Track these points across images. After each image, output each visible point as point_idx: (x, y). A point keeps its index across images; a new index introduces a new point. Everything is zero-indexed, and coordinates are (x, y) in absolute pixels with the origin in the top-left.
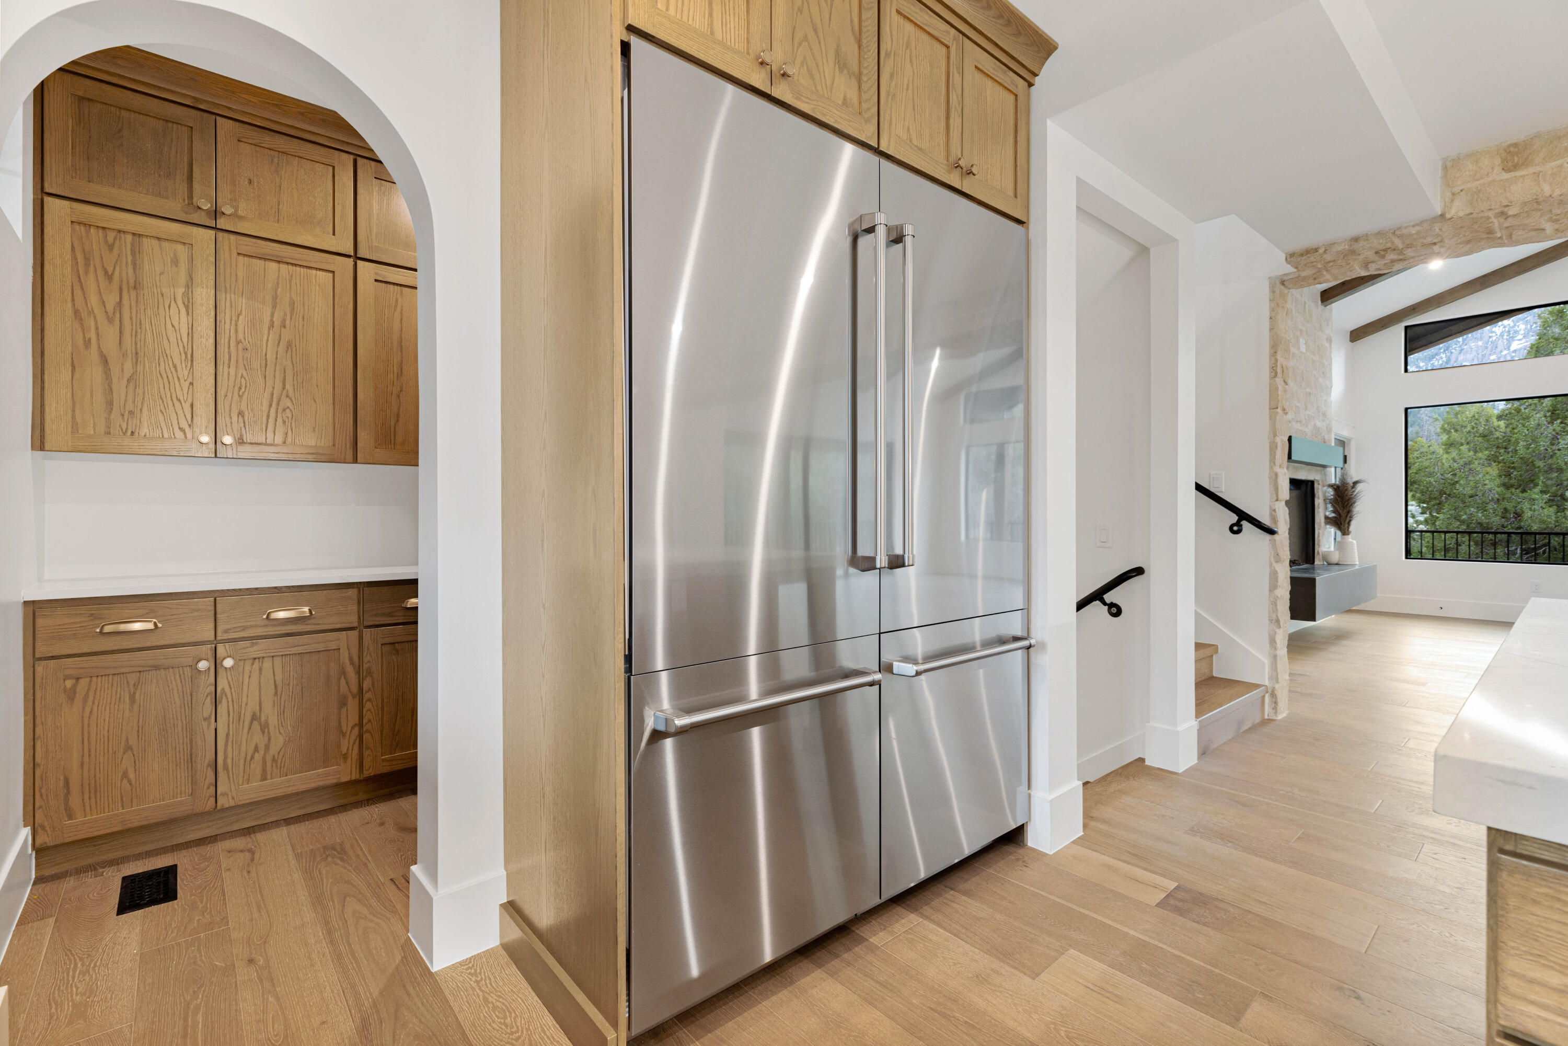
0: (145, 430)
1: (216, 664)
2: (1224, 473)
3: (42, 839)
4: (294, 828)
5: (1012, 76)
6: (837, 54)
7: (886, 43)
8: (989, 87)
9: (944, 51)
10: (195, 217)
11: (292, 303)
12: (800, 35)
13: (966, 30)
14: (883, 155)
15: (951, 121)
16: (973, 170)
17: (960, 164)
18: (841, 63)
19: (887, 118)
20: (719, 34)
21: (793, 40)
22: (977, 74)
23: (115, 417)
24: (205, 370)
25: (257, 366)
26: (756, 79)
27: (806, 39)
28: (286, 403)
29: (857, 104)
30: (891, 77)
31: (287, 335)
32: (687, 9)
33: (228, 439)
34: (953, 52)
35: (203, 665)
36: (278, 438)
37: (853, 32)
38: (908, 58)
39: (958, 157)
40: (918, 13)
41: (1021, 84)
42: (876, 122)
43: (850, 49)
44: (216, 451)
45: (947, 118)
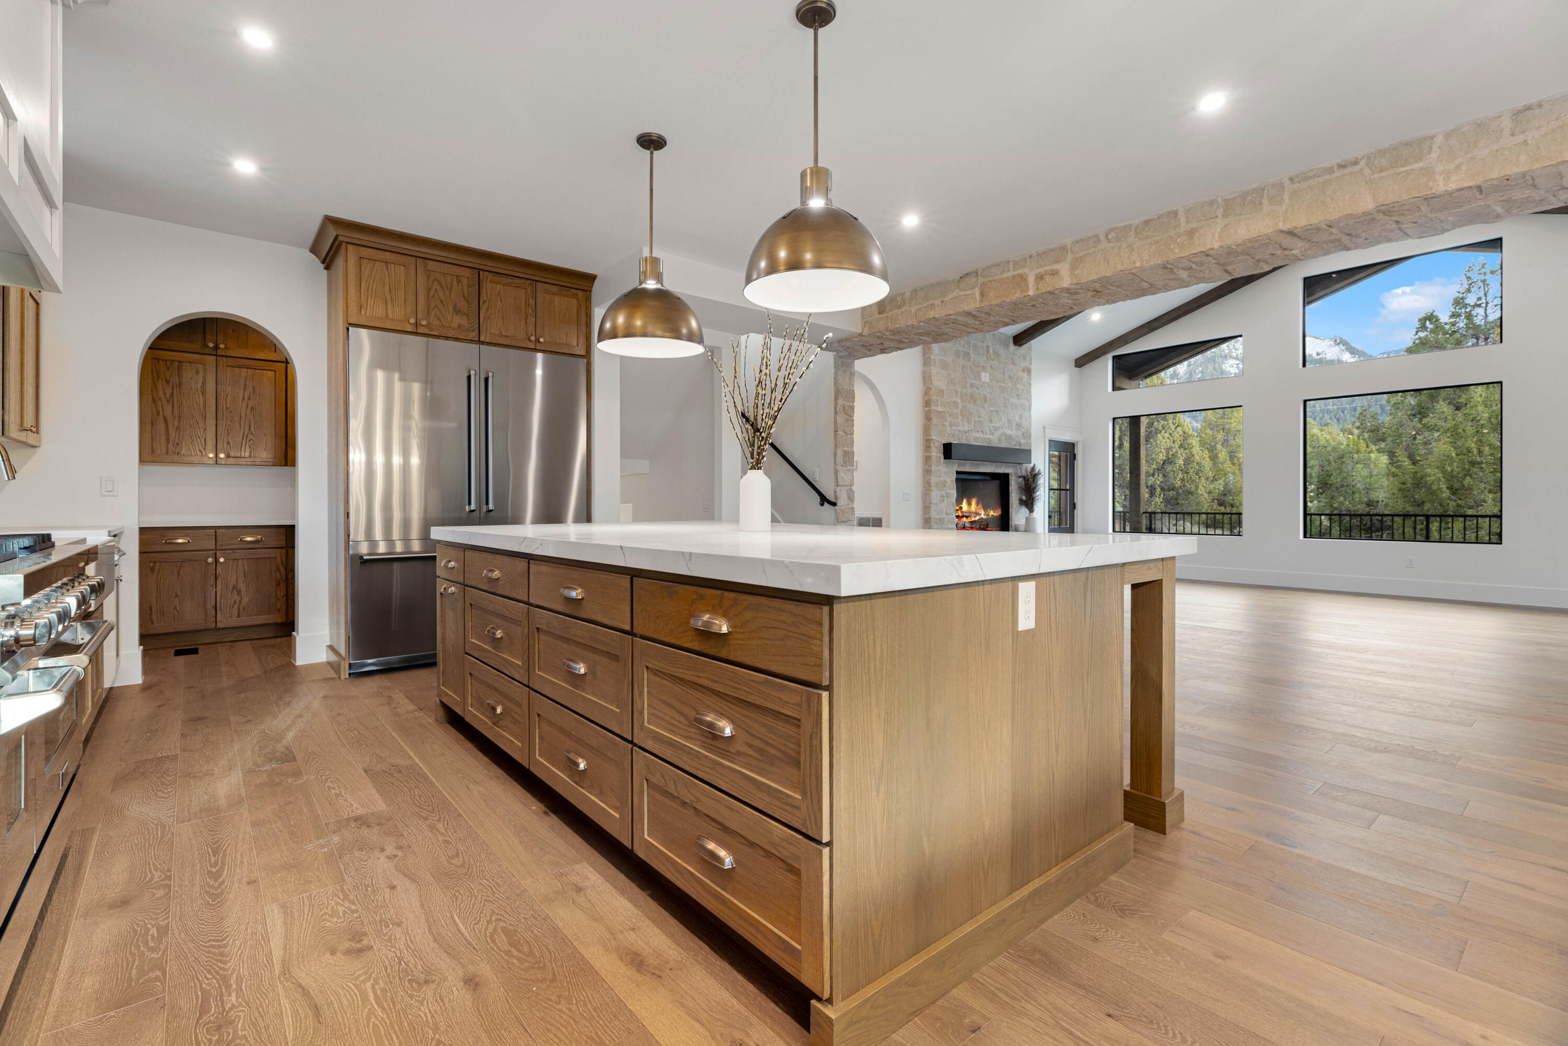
0: (183, 451)
1: (216, 560)
2: (817, 469)
3: (144, 631)
4: (255, 642)
5: (573, 290)
6: (454, 308)
7: (484, 297)
8: (557, 299)
9: (524, 290)
10: (206, 351)
11: (254, 388)
12: (433, 306)
13: (538, 279)
14: (483, 343)
15: (528, 321)
16: (542, 340)
17: (533, 338)
18: (457, 311)
19: (485, 327)
20: (390, 316)
21: (429, 309)
22: (547, 296)
23: (170, 446)
24: (211, 422)
25: (236, 419)
26: (409, 328)
27: (436, 306)
28: (251, 436)
29: (466, 325)
30: (487, 310)
31: (251, 403)
32: (375, 310)
33: (222, 456)
34: (529, 289)
35: (210, 560)
36: (247, 454)
37: (464, 297)
38: (499, 299)
39: (532, 335)
40: (504, 280)
41: (580, 293)
42: (477, 330)
43: (463, 305)
44: (217, 461)
45: (526, 319)
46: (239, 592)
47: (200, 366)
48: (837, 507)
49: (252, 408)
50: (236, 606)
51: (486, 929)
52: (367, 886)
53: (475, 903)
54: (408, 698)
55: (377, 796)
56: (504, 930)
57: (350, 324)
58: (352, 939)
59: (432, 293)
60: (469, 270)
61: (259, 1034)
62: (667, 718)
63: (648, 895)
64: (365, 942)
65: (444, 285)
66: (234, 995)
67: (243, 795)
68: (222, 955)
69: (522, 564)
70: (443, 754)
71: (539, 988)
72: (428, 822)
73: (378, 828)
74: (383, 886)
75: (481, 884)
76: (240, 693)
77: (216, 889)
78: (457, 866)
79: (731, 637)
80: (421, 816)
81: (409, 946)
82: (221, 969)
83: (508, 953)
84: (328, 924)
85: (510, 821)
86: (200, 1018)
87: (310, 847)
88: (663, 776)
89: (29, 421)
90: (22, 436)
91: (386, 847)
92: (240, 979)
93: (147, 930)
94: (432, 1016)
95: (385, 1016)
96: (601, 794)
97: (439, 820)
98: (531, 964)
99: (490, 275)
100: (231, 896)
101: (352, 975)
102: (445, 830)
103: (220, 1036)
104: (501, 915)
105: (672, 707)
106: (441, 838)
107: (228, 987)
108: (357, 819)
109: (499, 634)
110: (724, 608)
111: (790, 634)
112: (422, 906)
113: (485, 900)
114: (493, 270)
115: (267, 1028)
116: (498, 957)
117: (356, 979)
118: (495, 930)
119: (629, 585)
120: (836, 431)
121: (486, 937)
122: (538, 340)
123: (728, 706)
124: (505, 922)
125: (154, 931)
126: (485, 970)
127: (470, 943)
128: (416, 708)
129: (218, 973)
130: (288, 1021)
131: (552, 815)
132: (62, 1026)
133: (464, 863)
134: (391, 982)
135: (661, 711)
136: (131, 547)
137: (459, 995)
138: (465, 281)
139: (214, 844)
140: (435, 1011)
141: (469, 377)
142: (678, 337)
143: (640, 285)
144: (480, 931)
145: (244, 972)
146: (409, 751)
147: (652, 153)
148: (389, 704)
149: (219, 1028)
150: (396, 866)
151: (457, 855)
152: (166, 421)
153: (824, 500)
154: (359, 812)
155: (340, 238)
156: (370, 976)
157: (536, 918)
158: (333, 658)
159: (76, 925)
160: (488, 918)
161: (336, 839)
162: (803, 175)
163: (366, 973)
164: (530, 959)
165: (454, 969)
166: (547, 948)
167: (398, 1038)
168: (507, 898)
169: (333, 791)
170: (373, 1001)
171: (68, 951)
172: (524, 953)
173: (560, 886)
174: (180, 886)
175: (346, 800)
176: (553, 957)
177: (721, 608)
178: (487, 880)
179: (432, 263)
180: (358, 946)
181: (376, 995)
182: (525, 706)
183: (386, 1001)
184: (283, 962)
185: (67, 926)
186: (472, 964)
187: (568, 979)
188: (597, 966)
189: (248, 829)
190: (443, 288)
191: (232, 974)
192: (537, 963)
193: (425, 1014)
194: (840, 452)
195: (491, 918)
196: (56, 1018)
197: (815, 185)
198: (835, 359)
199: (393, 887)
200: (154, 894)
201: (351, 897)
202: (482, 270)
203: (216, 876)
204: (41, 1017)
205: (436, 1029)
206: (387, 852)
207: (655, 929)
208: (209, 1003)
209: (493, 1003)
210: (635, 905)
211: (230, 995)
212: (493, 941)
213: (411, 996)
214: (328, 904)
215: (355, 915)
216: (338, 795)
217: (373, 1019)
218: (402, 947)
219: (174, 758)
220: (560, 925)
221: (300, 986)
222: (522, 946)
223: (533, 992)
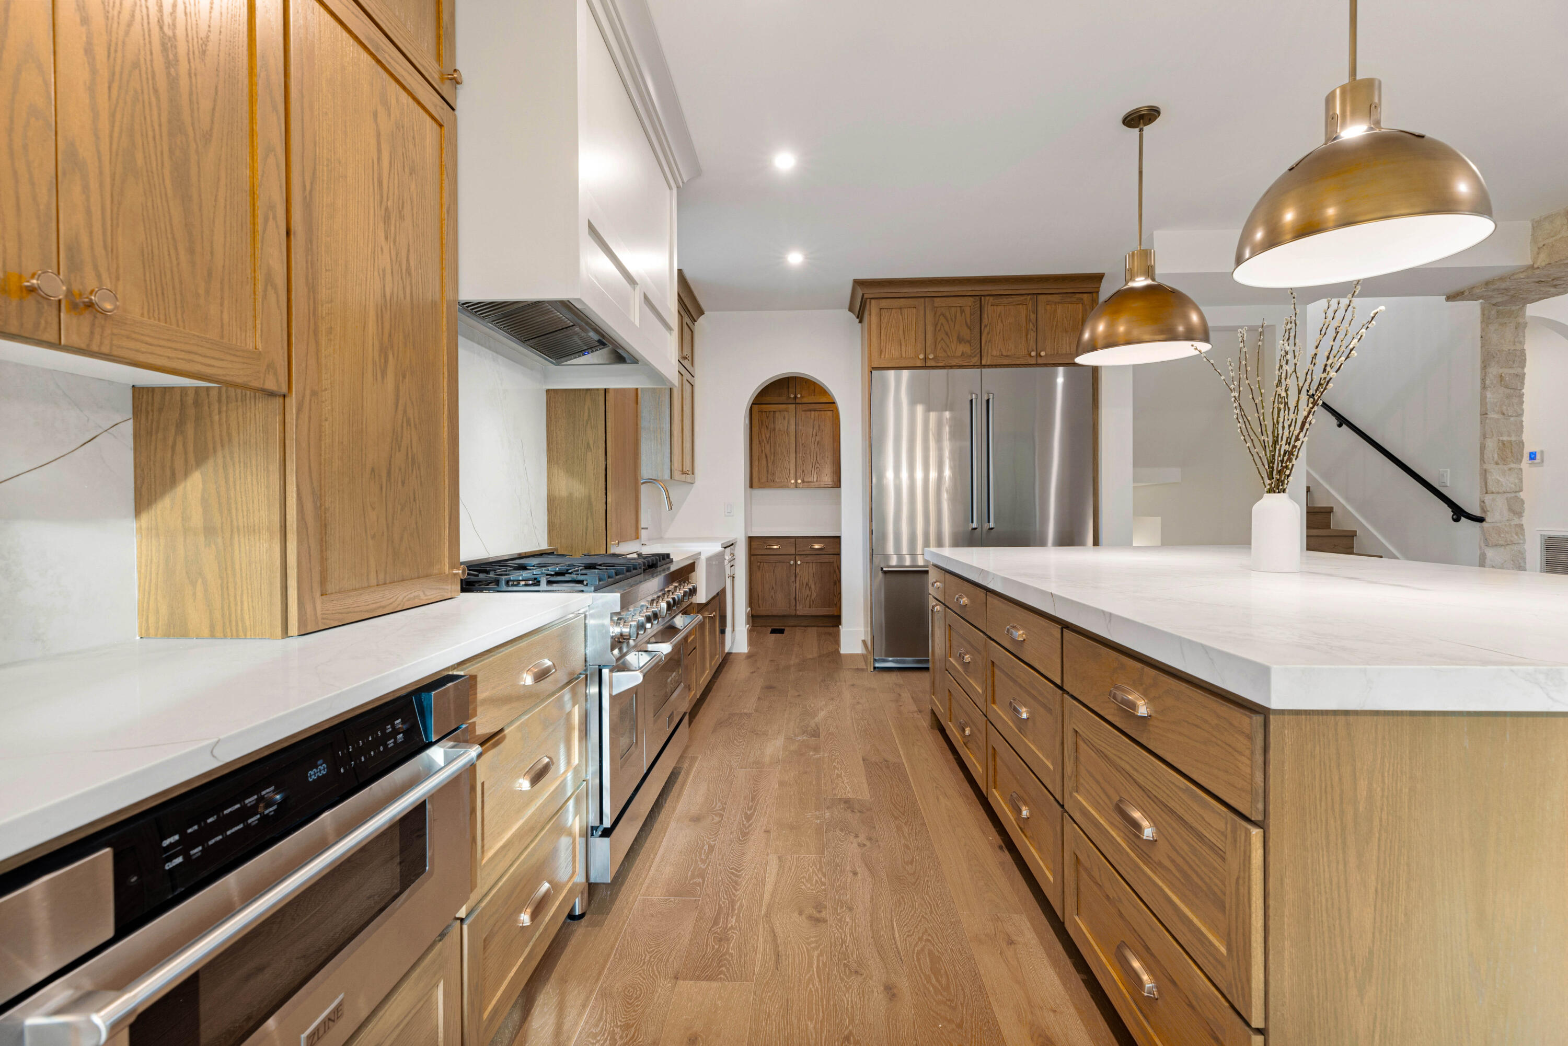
0: (776, 479)
1: (796, 562)
2: (1449, 470)
3: (754, 613)
4: (819, 628)
5: (1077, 296)
6: (958, 337)
7: (985, 321)
8: (1059, 309)
9: (1025, 307)
10: (790, 401)
11: (819, 426)
12: (939, 339)
13: (1039, 292)
14: (984, 366)
15: (1029, 336)
16: (1043, 354)
17: (1033, 354)
18: (960, 340)
19: (986, 351)
20: (904, 355)
21: (936, 342)
22: (1048, 307)
23: (769, 476)
24: (793, 455)
25: (808, 452)
26: (919, 364)
27: (942, 339)
28: (817, 465)
29: (969, 352)
30: (988, 333)
31: (818, 439)
32: (892, 353)
33: (799, 481)
34: (1030, 305)
35: (792, 562)
36: (815, 480)
37: (967, 325)
38: (1000, 321)
39: (1033, 351)
40: (1005, 300)
41: (1085, 296)
42: (979, 355)
43: (965, 333)
44: (796, 486)
45: (1027, 335)
46: (810, 588)
47: (786, 413)
48: (1484, 524)
49: (818, 443)
50: (808, 599)
51: (916, 945)
52: (837, 865)
53: (913, 915)
54: (913, 698)
55: (865, 785)
56: (931, 953)
57: (874, 368)
58: (815, 908)
59: (938, 328)
60: (971, 299)
61: (740, 957)
62: (1094, 794)
63: (1082, 980)
64: (823, 914)
65: (949, 319)
66: (735, 918)
67: (780, 757)
68: (736, 883)
69: (982, 594)
70: (927, 760)
71: (944, 1027)
72: (897, 822)
73: (858, 814)
74: (848, 869)
75: (923, 899)
76: (800, 671)
77: (746, 828)
78: (908, 873)
79: (1151, 723)
80: (893, 815)
81: (852, 933)
82: (733, 894)
83: (928, 979)
84: (803, 887)
85: (965, 845)
86: (712, 927)
87: (809, 815)
88: (1089, 856)
89: (687, 467)
90: (683, 477)
91: (860, 835)
92: (741, 906)
93: (704, 845)
94: (852, 1007)
95: (819, 987)
96: (1039, 850)
97: (906, 823)
98: (945, 999)
99: (991, 298)
100: (753, 838)
101: (807, 939)
102: (909, 835)
103: (720, 947)
104: (932, 937)
105: (1098, 782)
106: (903, 841)
107: (733, 910)
108: (847, 801)
109: (967, 658)
110: (1144, 686)
111: (1214, 739)
112: (872, 900)
113: (923, 916)
114: (994, 293)
115: (746, 956)
116: (918, 978)
117: (809, 944)
118: (923, 950)
119: (1059, 636)
120: (1484, 414)
121: (913, 953)
122: (1038, 355)
123: (1150, 804)
124: (933, 945)
125: (706, 847)
126: (904, 985)
127: (899, 953)
128: (916, 709)
129: (731, 897)
130: (759, 956)
131: (1006, 852)
132: (649, 895)
133: (915, 872)
134: (831, 960)
135: (1088, 783)
136: (741, 553)
137: (877, 996)
138: (967, 310)
139: (754, 791)
140: (856, 1003)
141: (971, 401)
142: (1172, 337)
143: (1126, 284)
144: (910, 945)
145: (745, 903)
146: (900, 750)
147: (1141, 130)
148: (897, 701)
149: (720, 940)
150: (862, 854)
151: (911, 863)
152: (766, 457)
153: (1459, 513)
154: (850, 796)
155: (866, 296)
156: (819, 946)
157: (961, 954)
158: (865, 652)
159: (672, 824)
160: (921, 935)
161: (827, 814)
162: (1330, 100)
163: (816, 942)
164: (945, 994)
165: (879, 971)
166: (963, 990)
167: (823, 1012)
168: (942, 923)
169: (836, 771)
170: (815, 970)
171: (664, 844)
172: (941, 985)
173: (993, 931)
174: (728, 818)
175: (843, 782)
176: (966, 1002)
177: (1141, 685)
178: (930, 898)
179: (938, 299)
180: (818, 915)
181: (818, 966)
182: (984, 732)
183: (824, 974)
184: (769, 905)
185: (668, 825)
186: (895, 974)
187: (973, 1032)
188: (1005, 1032)
189: (776, 786)
190: (948, 321)
191: (738, 900)
192: (949, 1000)
193: (848, 1001)
194: (1491, 444)
195: (922, 936)
196: (648, 887)
197: (1348, 109)
198: (1483, 310)
199: (855, 874)
200: (713, 819)
201: (824, 870)
202: (984, 296)
203: (748, 818)
204: (642, 884)
205: (852, 1020)
206: (859, 840)
207: (1079, 1022)
208: (720, 917)
209: (902, 1021)
210: (1064, 985)
211: (732, 918)
212: (918, 960)
213: (842, 979)
214: (808, 870)
215: (823, 887)
216: (839, 776)
217: (811, 986)
218: (848, 931)
219: (749, 715)
220: (982, 972)
221: (773, 931)
222: (942, 977)
223: (938, 1028)
